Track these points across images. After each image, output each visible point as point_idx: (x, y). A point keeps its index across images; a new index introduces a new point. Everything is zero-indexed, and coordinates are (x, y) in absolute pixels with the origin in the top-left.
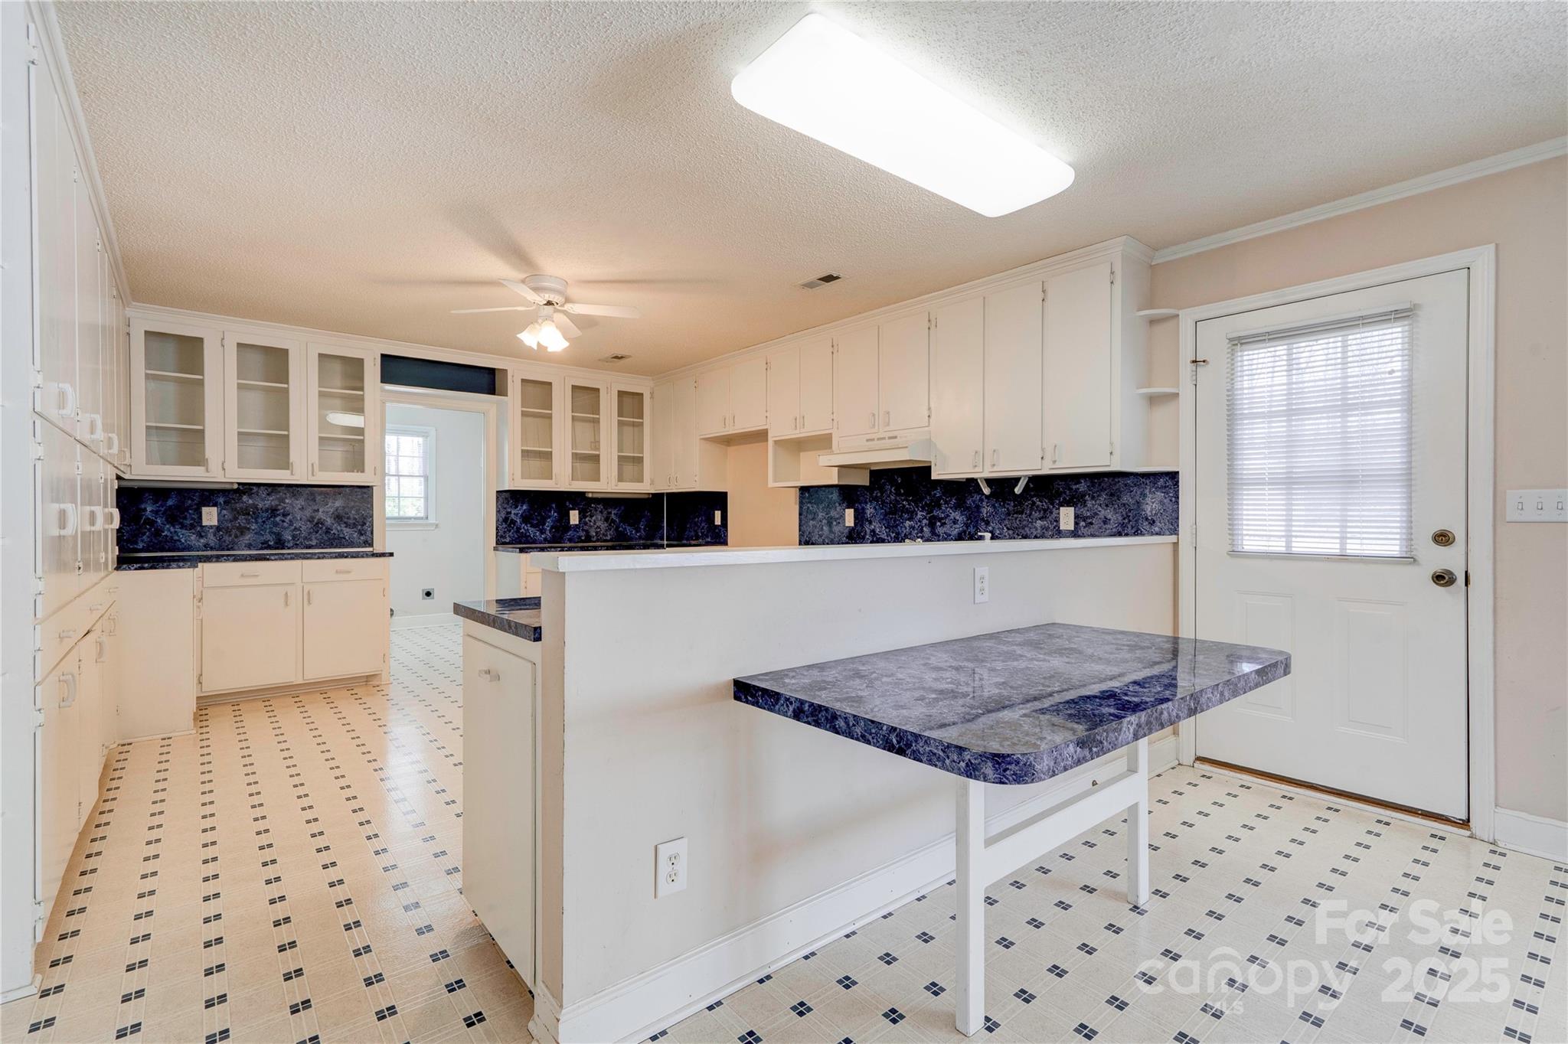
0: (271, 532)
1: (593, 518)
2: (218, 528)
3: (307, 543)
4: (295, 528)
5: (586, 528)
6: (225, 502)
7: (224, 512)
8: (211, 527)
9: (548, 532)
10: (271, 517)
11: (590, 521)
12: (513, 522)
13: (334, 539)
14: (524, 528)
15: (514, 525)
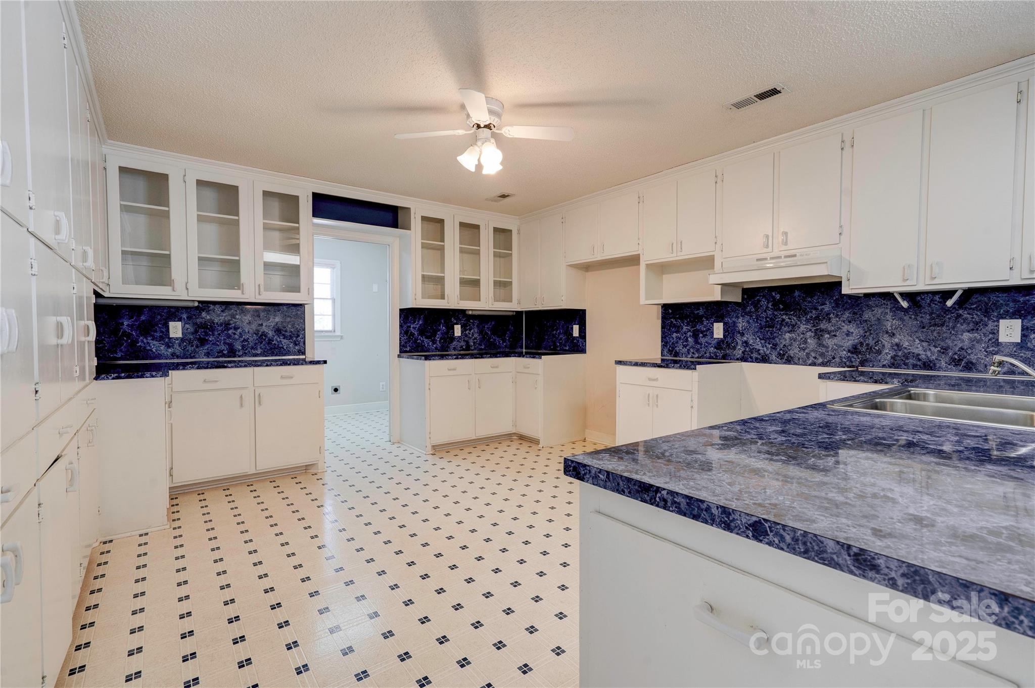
0: (225, 343)
1: (472, 331)
2: (182, 340)
3: (254, 352)
4: (244, 340)
5: (466, 339)
6: (187, 318)
7: (187, 326)
8: (177, 339)
9: (438, 343)
10: (225, 330)
11: (469, 334)
12: (412, 334)
13: (275, 348)
14: (421, 339)
15: (413, 337)
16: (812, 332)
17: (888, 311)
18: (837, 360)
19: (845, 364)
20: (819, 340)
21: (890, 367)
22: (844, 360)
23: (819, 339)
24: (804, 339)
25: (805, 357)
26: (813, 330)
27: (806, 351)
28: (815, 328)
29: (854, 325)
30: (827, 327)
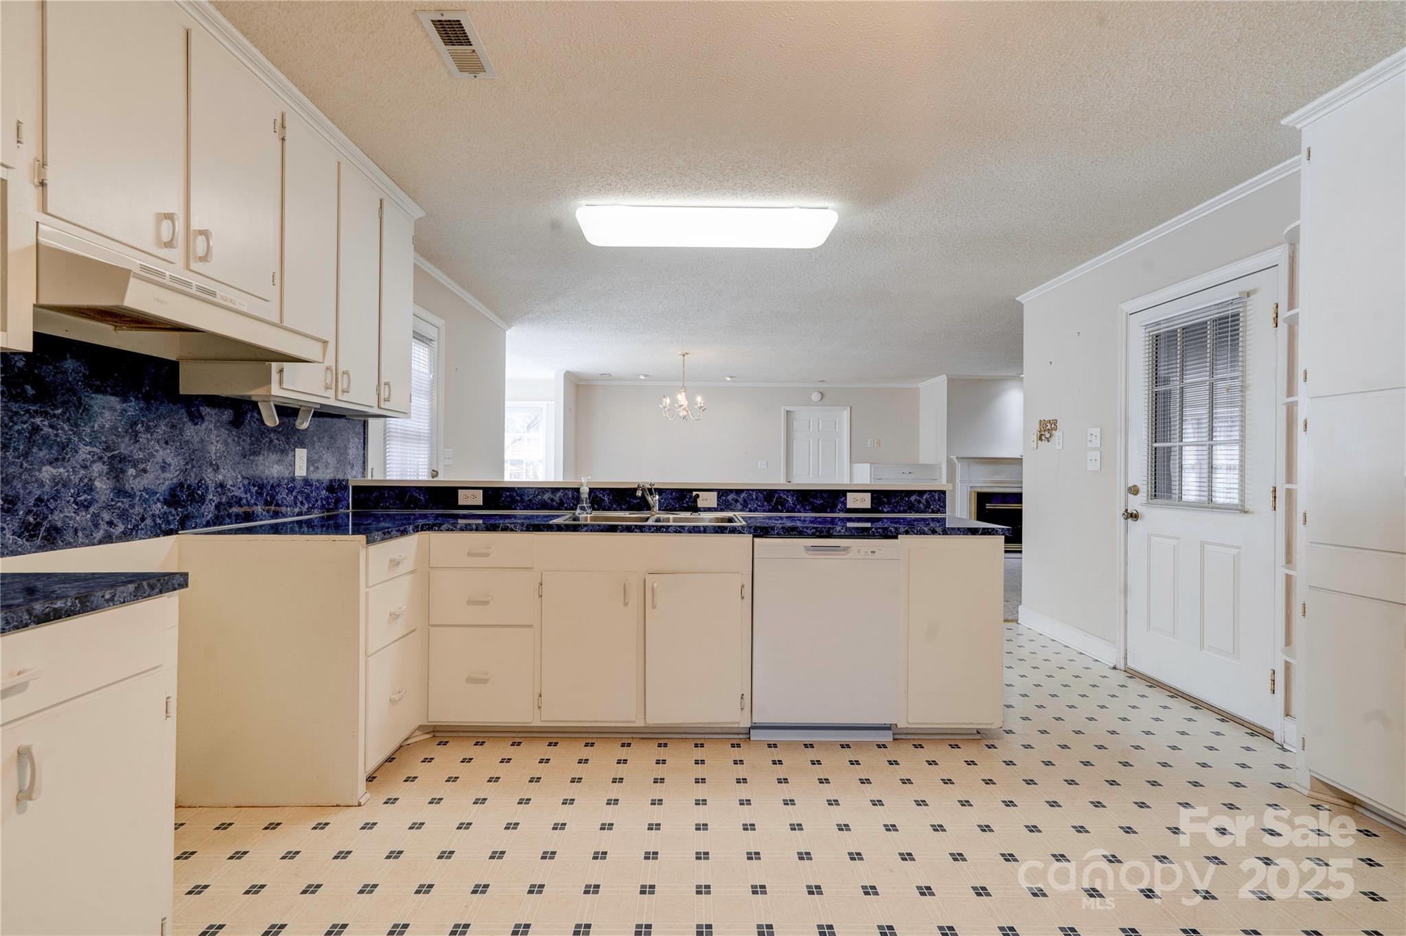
16: (104, 463)
17: (212, 426)
18: (149, 521)
19: (160, 528)
20: (118, 481)
21: (215, 524)
22: (158, 521)
23: (117, 478)
24: (86, 481)
25: (90, 523)
26: (106, 459)
27: (92, 510)
28: (109, 454)
29: (173, 450)
30: (131, 451)
